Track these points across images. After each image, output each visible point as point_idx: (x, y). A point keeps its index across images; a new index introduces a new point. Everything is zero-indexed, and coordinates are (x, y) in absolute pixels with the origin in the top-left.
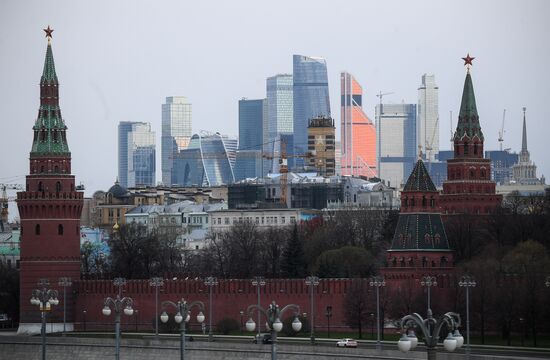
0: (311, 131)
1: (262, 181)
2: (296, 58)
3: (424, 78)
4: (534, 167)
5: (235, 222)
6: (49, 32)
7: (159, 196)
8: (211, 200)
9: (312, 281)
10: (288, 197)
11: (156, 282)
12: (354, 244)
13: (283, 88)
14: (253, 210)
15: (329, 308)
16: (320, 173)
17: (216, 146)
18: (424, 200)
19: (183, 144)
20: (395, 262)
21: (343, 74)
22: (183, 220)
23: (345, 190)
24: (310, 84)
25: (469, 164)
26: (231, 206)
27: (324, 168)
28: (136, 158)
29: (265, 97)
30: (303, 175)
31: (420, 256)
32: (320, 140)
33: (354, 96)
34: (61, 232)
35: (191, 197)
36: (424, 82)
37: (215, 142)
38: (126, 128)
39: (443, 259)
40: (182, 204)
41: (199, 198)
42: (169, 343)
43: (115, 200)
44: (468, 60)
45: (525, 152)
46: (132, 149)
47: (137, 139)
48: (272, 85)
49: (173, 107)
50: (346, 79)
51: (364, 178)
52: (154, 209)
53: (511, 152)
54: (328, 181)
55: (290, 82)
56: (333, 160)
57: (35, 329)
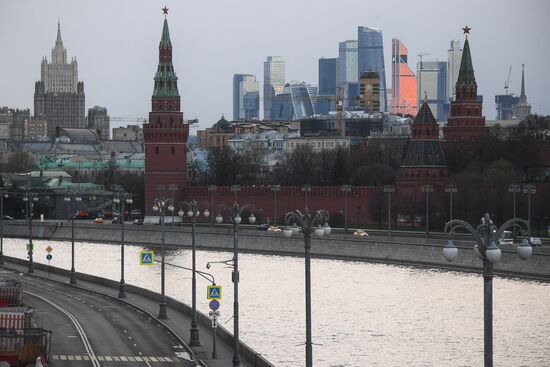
0: (364, 81)
1: (324, 117)
2: (360, 29)
3: (452, 43)
4: (530, 107)
5: (298, 146)
6: (165, 11)
7: (252, 127)
8: (290, 131)
9: (346, 188)
10: (343, 128)
11: (236, 188)
12: (382, 162)
13: (350, 50)
14: (316, 137)
15: (359, 208)
16: (367, 111)
17: (302, 92)
18: (428, 131)
19: (279, 90)
20: (407, 175)
21: (393, 40)
22: (269, 144)
23: (384, 123)
24: (371, 48)
25: (468, 104)
26: (302, 134)
27: (372, 108)
28: (246, 100)
29: (337, 56)
30: (354, 113)
31: (425, 171)
32: (369, 88)
33: (402, 56)
34: (173, 152)
35: (275, 128)
36: (452, 46)
37: (301, 89)
38: (239, 79)
39: (441, 173)
40: (268, 133)
41: (281, 129)
42: (244, 231)
43: (221, 130)
44: (466, 30)
45: (523, 96)
46: (243, 93)
47: (247, 87)
48: (343, 48)
49: (272, 64)
50: (396, 44)
51: (401, 115)
52: (249, 136)
53: (514, 96)
54: (372, 116)
55: (356, 46)
56: (378, 102)
57: (155, 220)
